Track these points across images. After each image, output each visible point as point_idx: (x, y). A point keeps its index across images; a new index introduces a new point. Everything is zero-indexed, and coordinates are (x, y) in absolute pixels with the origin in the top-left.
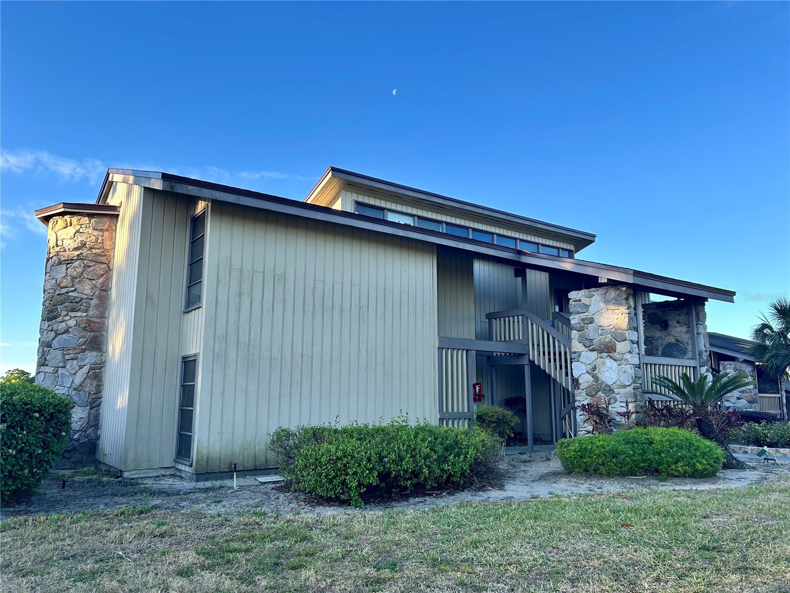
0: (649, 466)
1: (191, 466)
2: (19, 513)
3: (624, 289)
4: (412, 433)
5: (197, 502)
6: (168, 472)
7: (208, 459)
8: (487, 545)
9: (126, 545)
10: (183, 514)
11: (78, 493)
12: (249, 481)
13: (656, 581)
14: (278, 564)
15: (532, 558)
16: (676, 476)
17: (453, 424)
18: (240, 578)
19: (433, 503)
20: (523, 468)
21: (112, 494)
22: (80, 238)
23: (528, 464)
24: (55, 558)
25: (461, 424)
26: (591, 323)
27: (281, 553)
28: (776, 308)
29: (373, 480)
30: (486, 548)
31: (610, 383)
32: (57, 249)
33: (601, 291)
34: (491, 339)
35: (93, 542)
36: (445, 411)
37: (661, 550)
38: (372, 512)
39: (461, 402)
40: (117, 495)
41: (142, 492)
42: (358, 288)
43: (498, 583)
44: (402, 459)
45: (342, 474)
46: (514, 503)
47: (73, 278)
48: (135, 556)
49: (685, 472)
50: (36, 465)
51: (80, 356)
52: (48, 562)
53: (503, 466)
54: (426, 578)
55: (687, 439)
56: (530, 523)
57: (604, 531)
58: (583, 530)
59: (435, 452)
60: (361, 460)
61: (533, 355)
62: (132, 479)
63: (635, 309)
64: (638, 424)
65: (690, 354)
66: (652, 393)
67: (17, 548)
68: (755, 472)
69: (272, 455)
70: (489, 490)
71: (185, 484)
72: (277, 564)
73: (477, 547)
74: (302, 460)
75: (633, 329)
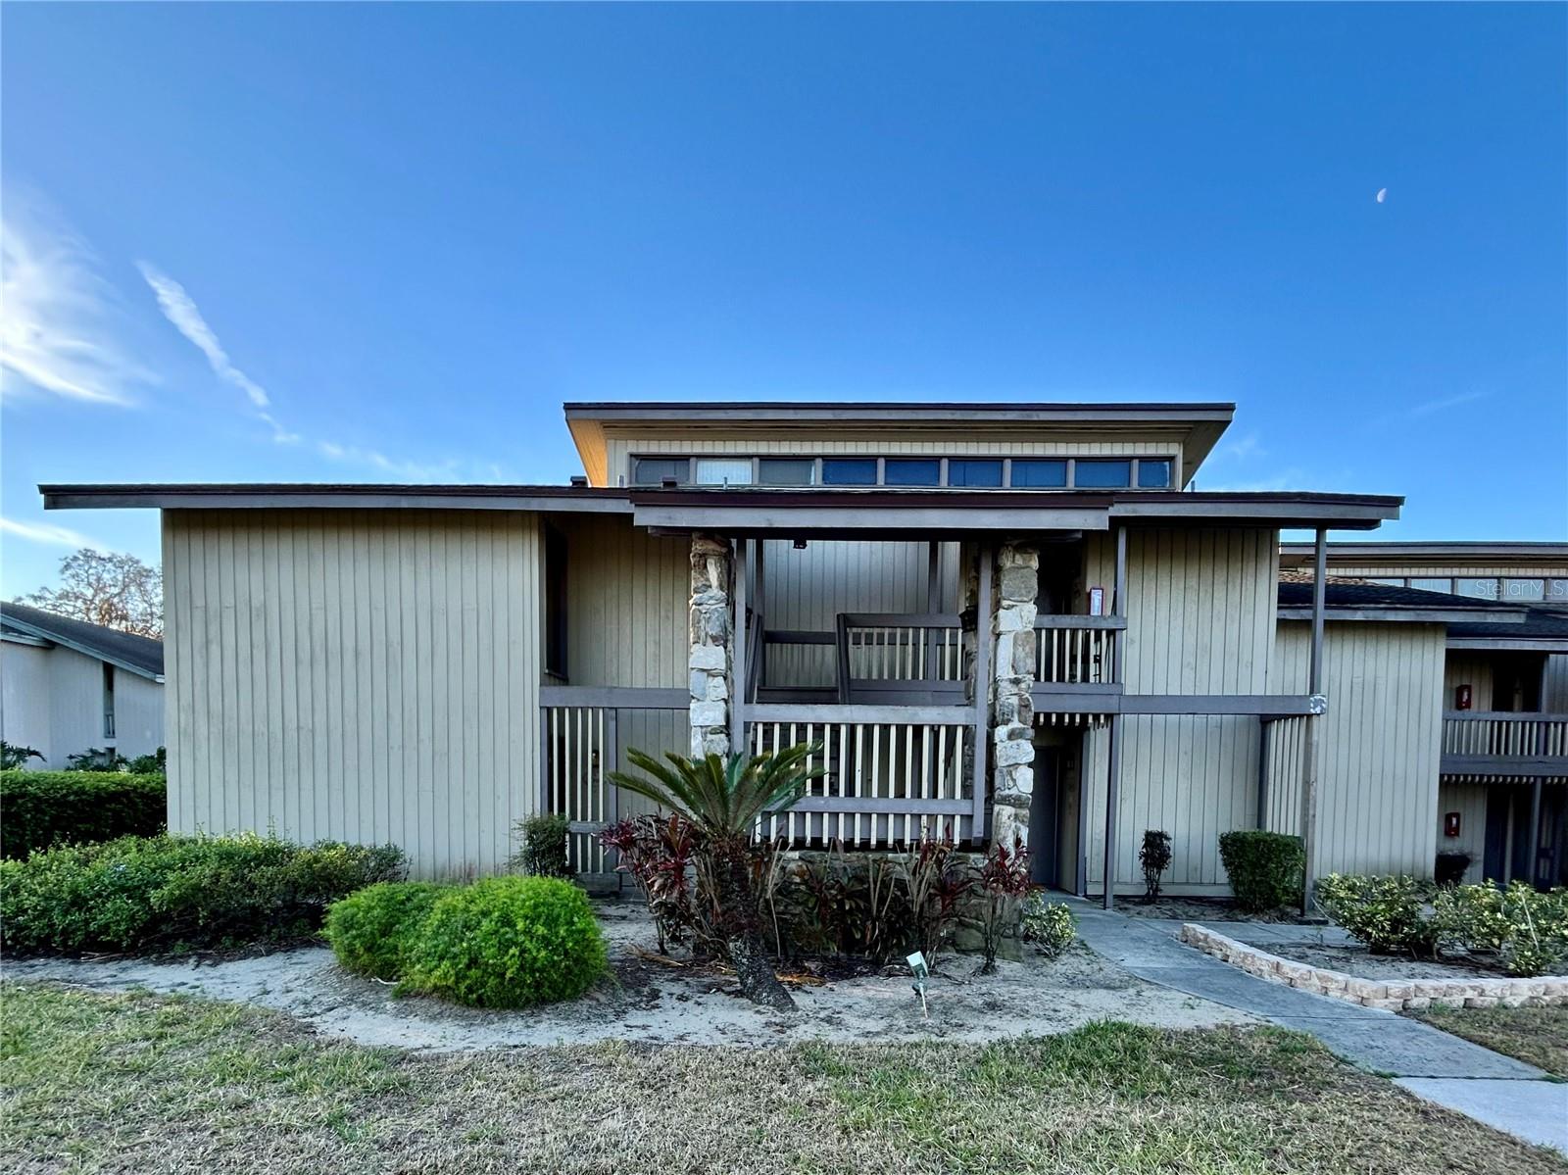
75: (709, 640)
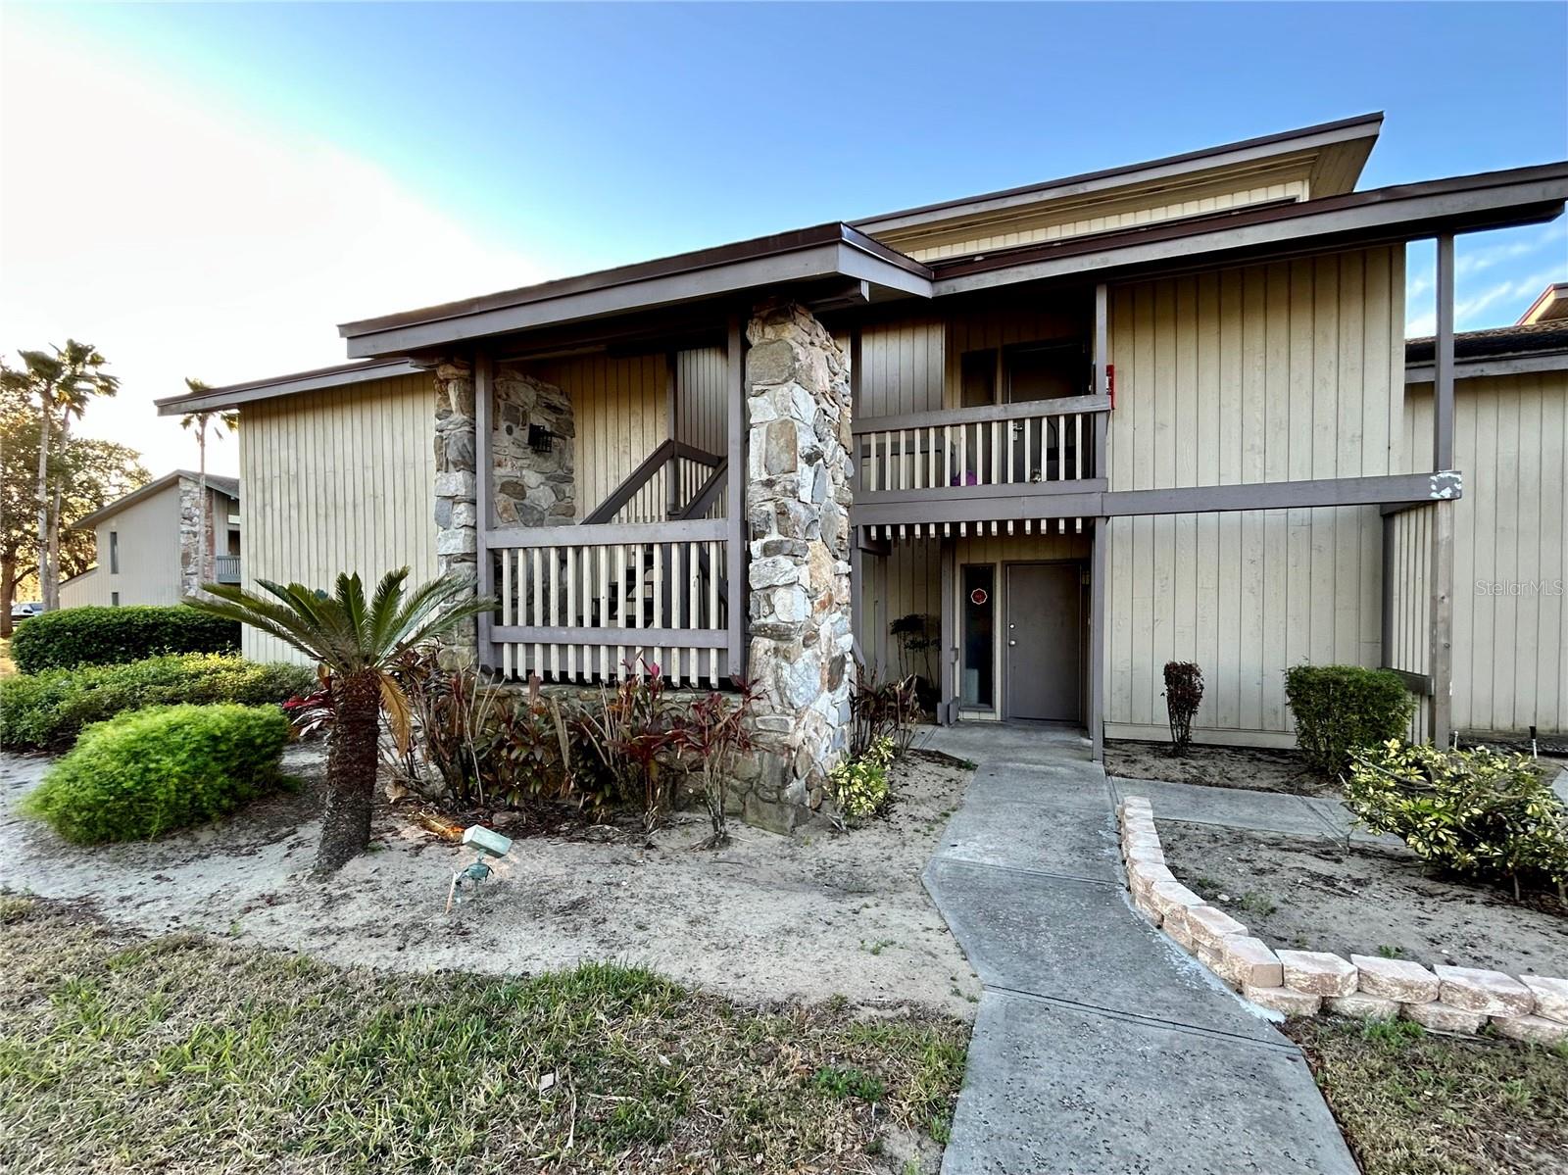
75: (451, 466)
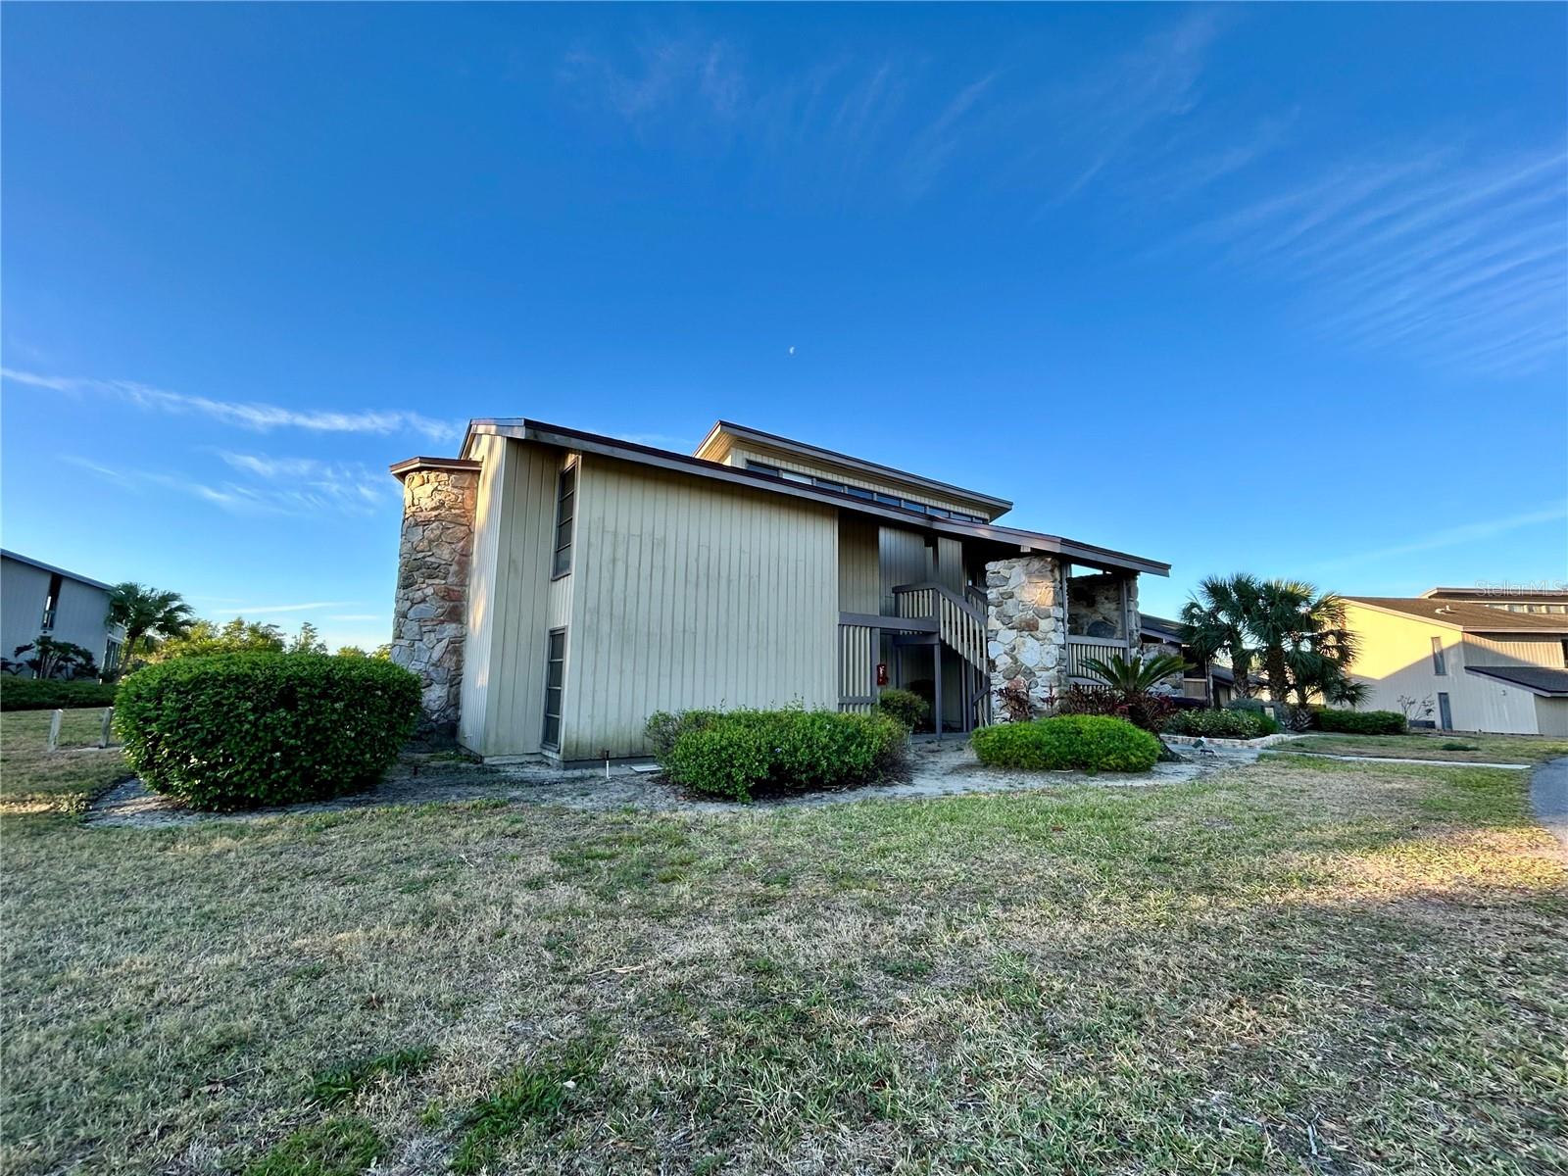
0: (1076, 759)
1: (558, 752)
2: (359, 804)
3: (1049, 559)
4: (809, 720)
5: (561, 794)
6: (533, 759)
7: (577, 745)
8: (897, 853)
9: (471, 846)
10: (543, 809)
11: (431, 780)
12: (624, 770)
13: (1105, 903)
14: (647, 875)
15: (952, 872)
16: (1107, 770)
17: (854, 710)
18: (600, 893)
19: (832, 800)
20: (932, 760)
21: (468, 783)
22: (438, 497)
23: (936, 754)
24: (385, 861)
25: (862, 710)
26: (1011, 597)
27: (652, 860)
28: (1206, 586)
29: (763, 773)
30: (895, 857)
31: (1030, 666)
32: (413, 509)
33: (1023, 561)
34: (897, 615)
35: (433, 842)
36: (845, 694)
37: (1104, 862)
38: (761, 811)
39: (863, 685)
40: (473, 784)
41: (500, 782)
42: (747, 555)
43: (913, 904)
44: (796, 750)
45: (727, 766)
46: (925, 801)
47: (431, 542)
48: (479, 861)
49: (1117, 766)
50: (380, 749)
51: (437, 628)
52: (376, 867)
53: (910, 757)
54: (826, 897)
55: (1119, 729)
56: (945, 826)
57: (1034, 837)
58: (1009, 836)
59: (835, 741)
60: (750, 750)
61: (945, 634)
62: (494, 766)
63: (1061, 582)
64: (1062, 711)
65: (1119, 634)
66: (1078, 676)
67: (343, 848)
68: (1192, 766)
69: (648, 742)
70: (896, 785)
71: (552, 772)
72: (645, 875)
73: (885, 857)
74: (681, 749)
